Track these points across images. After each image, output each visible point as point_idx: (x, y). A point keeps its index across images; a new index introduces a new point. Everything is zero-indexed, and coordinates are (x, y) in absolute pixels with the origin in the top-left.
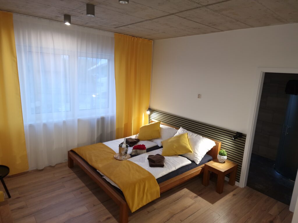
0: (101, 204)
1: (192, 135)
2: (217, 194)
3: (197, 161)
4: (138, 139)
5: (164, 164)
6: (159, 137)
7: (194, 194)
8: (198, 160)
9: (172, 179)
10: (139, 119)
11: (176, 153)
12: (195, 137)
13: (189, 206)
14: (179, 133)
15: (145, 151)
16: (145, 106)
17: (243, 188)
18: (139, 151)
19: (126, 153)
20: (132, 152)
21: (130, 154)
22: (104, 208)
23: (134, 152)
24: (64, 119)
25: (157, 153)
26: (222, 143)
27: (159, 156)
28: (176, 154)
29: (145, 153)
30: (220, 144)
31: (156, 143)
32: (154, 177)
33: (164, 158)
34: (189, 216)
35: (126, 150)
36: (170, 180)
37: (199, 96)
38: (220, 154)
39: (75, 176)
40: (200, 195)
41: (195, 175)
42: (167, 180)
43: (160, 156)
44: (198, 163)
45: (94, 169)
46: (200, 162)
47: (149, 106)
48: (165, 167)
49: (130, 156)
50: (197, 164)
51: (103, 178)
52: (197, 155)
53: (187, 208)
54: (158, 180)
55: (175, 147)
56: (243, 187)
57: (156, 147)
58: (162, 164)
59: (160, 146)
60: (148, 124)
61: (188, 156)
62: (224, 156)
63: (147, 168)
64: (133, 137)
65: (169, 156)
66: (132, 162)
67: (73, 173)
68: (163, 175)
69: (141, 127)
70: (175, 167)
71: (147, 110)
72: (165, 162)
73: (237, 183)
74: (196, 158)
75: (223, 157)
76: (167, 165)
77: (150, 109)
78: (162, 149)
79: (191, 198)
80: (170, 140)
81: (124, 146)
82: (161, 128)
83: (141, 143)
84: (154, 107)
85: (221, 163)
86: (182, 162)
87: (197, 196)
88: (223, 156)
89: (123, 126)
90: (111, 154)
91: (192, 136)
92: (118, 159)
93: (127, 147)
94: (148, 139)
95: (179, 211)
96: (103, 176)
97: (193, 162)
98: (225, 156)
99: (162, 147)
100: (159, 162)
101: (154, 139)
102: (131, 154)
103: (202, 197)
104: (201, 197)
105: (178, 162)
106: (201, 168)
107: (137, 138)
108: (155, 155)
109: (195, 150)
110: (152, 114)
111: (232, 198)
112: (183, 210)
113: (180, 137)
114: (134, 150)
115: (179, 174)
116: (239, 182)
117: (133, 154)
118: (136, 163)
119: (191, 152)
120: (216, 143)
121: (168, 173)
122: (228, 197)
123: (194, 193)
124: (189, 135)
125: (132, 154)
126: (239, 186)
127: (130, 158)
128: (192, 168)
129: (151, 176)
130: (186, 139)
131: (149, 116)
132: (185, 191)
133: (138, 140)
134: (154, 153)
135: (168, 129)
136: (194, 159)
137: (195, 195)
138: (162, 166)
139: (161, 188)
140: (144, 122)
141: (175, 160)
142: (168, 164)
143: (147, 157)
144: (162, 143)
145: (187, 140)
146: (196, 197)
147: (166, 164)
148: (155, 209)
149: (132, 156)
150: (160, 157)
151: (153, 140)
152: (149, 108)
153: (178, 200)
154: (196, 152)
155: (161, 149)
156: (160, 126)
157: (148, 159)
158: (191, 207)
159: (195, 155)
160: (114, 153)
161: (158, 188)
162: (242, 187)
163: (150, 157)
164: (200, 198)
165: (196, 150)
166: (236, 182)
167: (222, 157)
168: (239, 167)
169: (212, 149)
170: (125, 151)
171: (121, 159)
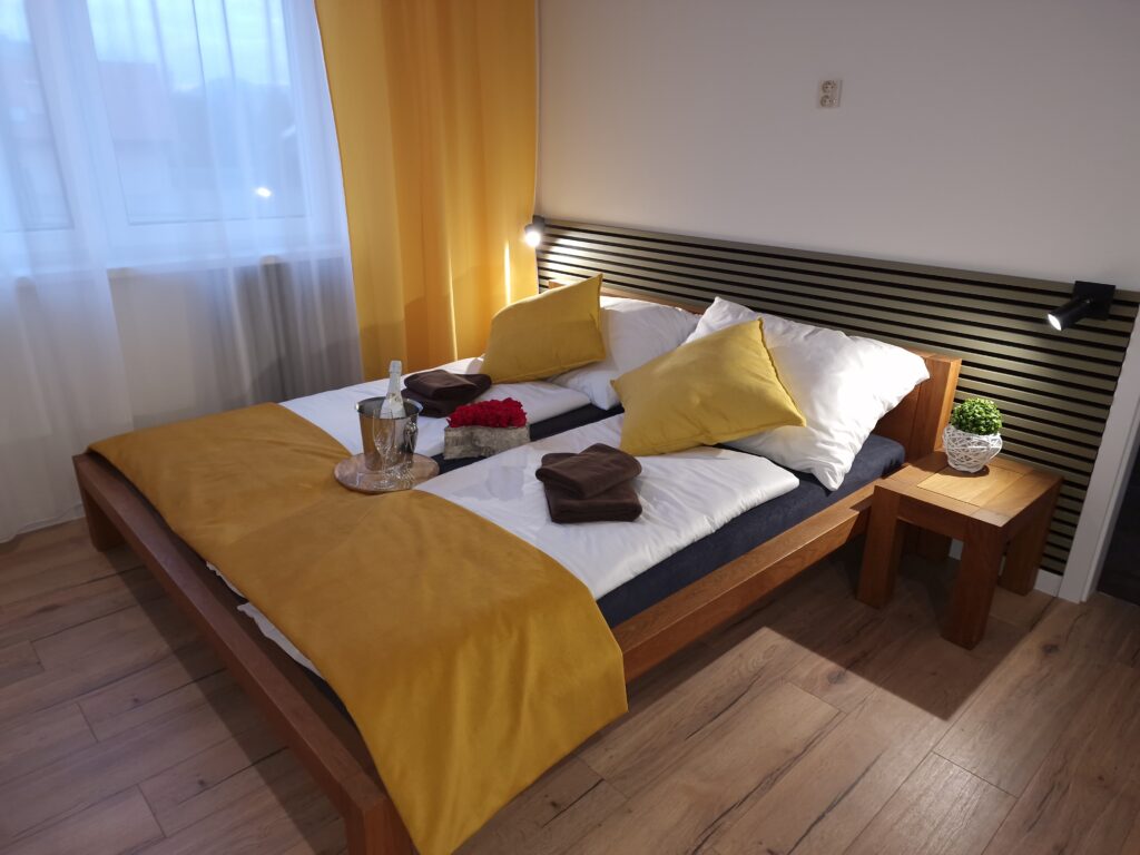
0: (253, 773)
1: (784, 333)
2: (954, 653)
3: (833, 474)
4: (486, 373)
5: (642, 500)
6: (595, 360)
7: (823, 659)
8: (838, 468)
9: (695, 585)
10: (486, 276)
11: (705, 431)
12: (806, 337)
13: (808, 746)
14: (710, 328)
15: (524, 431)
16: (510, 200)
17: (1081, 603)
18: (484, 435)
19: (407, 449)
20: (446, 444)
21: (434, 458)
22: (270, 799)
23: (457, 442)
24: (22, 272)
25: (593, 443)
26: (964, 363)
27: (606, 458)
28: (702, 439)
29: (520, 444)
30: (955, 366)
31: (582, 390)
32: (578, 588)
33: (637, 468)
34: (819, 819)
35: (405, 432)
36: (682, 593)
37: (828, 93)
38: (960, 425)
39: (125, 593)
40: (855, 664)
41: (823, 551)
42: (663, 597)
43: (613, 457)
44: (834, 484)
45: (195, 560)
46: (847, 476)
47: (538, 206)
48: (648, 517)
49: (433, 465)
50: (828, 492)
51: (243, 613)
52: (826, 438)
53: (797, 758)
54: (607, 602)
55: (696, 400)
56: (1084, 599)
57: (587, 414)
58: (628, 501)
59: (605, 405)
60: (537, 296)
61: (776, 448)
62: (988, 433)
63: (536, 528)
64: (459, 367)
65: (662, 454)
66: (440, 499)
67: (112, 575)
68: (640, 569)
69: (496, 314)
70: (710, 516)
71: (527, 228)
72: (643, 488)
73: (1045, 582)
74: (826, 453)
75: (984, 438)
76: (655, 504)
77: (540, 221)
78: (620, 422)
79: (809, 686)
80: (665, 366)
81: (394, 408)
82: (606, 314)
83: (498, 394)
84: (564, 206)
85: (966, 474)
86: (749, 482)
87: (843, 669)
88: (980, 432)
89: (401, 315)
90: (319, 459)
91: (790, 336)
92: (357, 485)
93: (410, 412)
94: (541, 373)
95: (751, 782)
96: (244, 601)
97: (807, 477)
98: (991, 436)
99: (617, 409)
100: (608, 491)
101: (571, 370)
102: (438, 458)
103: (873, 679)
104: (862, 673)
105: (722, 486)
106: (858, 513)
107: (475, 371)
108: (578, 452)
109: (813, 409)
110: (555, 249)
111: (1045, 671)
112: (772, 778)
113: (718, 343)
114: (457, 433)
115: (735, 557)
116: (1061, 574)
117: (455, 452)
118: (467, 503)
119: (796, 421)
120: (931, 365)
121: (670, 554)
122: (1019, 664)
123: (823, 654)
124: (772, 330)
125: (447, 457)
126: (1061, 596)
127: (432, 475)
128: (802, 516)
129: (561, 583)
130: (758, 353)
131: (539, 260)
132: (766, 643)
133: (482, 382)
134: (576, 441)
135: (642, 313)
136: (813, 462)
137: (829, 666)
138: (629, 512)
139: (629, 659)
140: (514, 286)
141: (700, 475)
142: (662, 497)
143: (535, 463)
144: (616, 389)
145: (766, 356)
146: (834, 679)
147: (649, 499)
148: (602, 780)
149: (445, 464)
150: (613, 461)
151: (566, 376)
152: (534, 217)
153: (732, 710)
154: (823, 421)
155: (613, 420)
156: (602, 305)
157: (540, 474)
158: (822, 749)
159: (816, 441)
160: (337, 452)
161: (614, 655)
162: (1077, 602)
163: (549, 467)
164: (857, 685)
165: (820, 409)
166: (1042, 573)
167: (976, 438)
168: (1066, 489)
169: (905, 402)
170: (399, 439)
171: (374, 487)
